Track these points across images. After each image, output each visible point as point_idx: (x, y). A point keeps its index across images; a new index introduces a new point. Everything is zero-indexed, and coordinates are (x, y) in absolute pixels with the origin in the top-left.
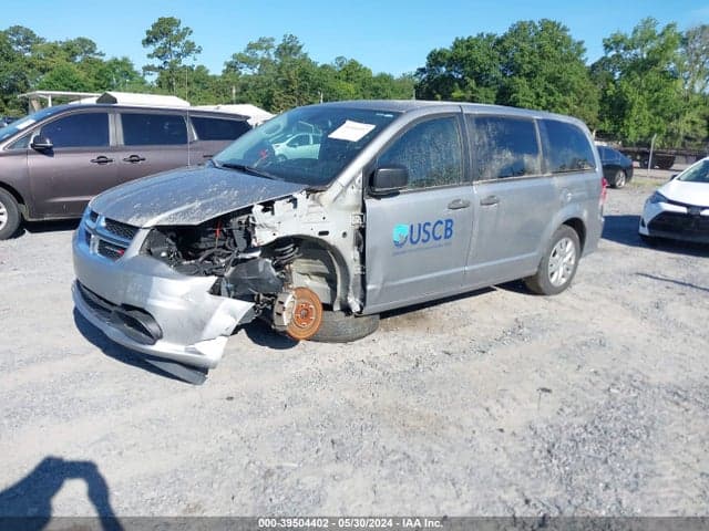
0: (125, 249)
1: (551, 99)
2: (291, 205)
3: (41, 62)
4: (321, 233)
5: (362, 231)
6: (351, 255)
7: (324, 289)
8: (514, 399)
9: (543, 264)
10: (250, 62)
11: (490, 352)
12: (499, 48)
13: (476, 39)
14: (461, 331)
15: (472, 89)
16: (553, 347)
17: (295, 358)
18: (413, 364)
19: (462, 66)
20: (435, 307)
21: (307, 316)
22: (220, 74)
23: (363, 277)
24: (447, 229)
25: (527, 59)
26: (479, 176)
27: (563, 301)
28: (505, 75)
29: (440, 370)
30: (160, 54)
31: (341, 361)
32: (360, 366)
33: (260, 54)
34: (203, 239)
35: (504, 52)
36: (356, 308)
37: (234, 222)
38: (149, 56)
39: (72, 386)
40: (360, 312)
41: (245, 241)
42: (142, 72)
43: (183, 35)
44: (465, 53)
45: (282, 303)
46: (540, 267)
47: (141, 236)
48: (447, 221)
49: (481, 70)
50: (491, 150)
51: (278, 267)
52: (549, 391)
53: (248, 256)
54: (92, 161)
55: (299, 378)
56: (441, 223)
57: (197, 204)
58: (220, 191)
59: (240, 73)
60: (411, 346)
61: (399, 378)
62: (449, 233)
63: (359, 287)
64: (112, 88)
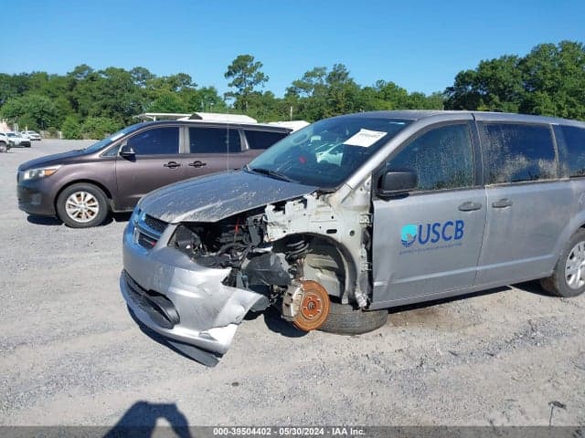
0: (156, 241)
1: (573, 110)
2: (302, 205)
3: (151, 92)
4: (329, 231)
5: (370, 230)
6: (358, 252)
7: (334, 282)
8: (522, 413)
9: (559, 266)
10: (306, 87)
11: (498, 356)
12: (522, 67)
13: (500, 61)
14: (470, 330)
15: (495, 104)
16: (570, 354)
17: (302, 347)
18: (418, 363)
19: (487, 85)
20: (447, 304)
21: (314, 308)
22: (282, 97)
23: (370, 274)
24: (457, 230)
25: (549, 76)
26: (492, 179)
27: (581, 305)
28: (527, 90)
29: (444, 371)
30: (237, 83)
31: (346, 353)
32: (363, 360)
33: (315, 80)
34: (223, 234)
35: (527, 70)
36: (363, 303)
37: (250, 220)
38: (230, 85)
39: (107, 358)
40: (367, 307)
41: (259, 237)
42: (223, 97)
43: (254, 68)
44: (490, 73)
45: (290, 295)
46: (555, 269)
47: (170, 230)
48: (458, 222)
49: (506, 87)
50: (504, 155)
51: (290, 261)
52: (562, 406)
53: (261, 250)
54: (165, 165)
55: (303, 369)
56: (452, 224)
57: (219, 204)
58: (241, 192)
59: (298, 97)
60: (417, 343)
61: (400, 377)
62: (459, 233)
63: (367, 283)
64: (200, 110)
